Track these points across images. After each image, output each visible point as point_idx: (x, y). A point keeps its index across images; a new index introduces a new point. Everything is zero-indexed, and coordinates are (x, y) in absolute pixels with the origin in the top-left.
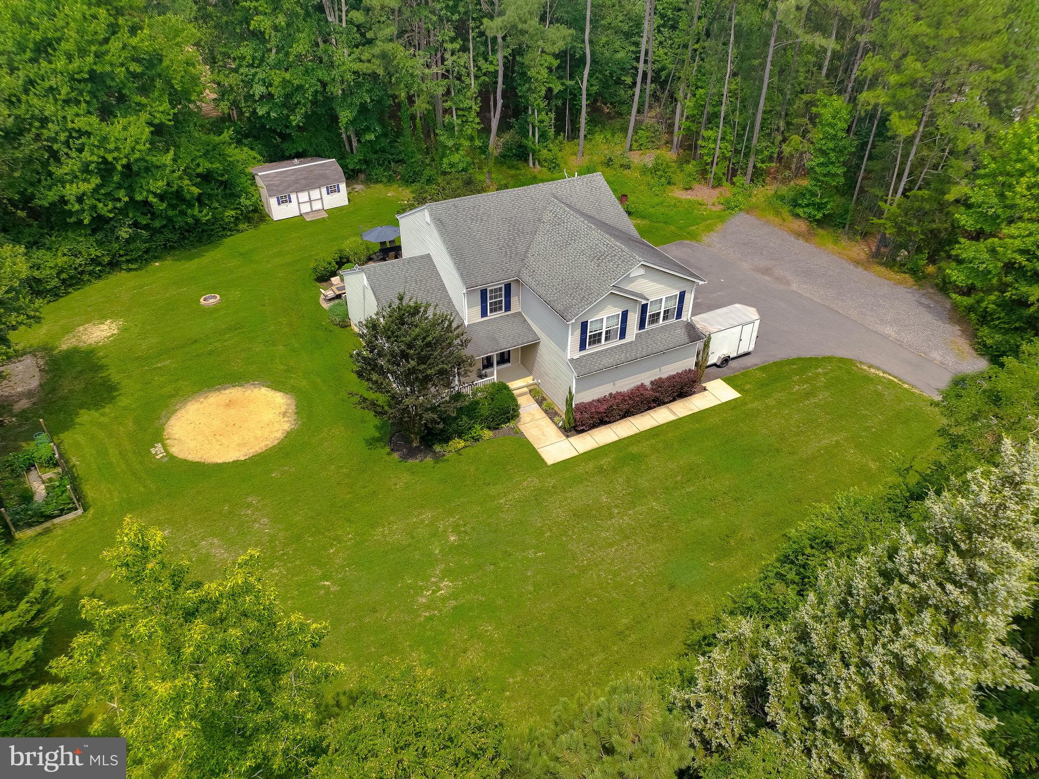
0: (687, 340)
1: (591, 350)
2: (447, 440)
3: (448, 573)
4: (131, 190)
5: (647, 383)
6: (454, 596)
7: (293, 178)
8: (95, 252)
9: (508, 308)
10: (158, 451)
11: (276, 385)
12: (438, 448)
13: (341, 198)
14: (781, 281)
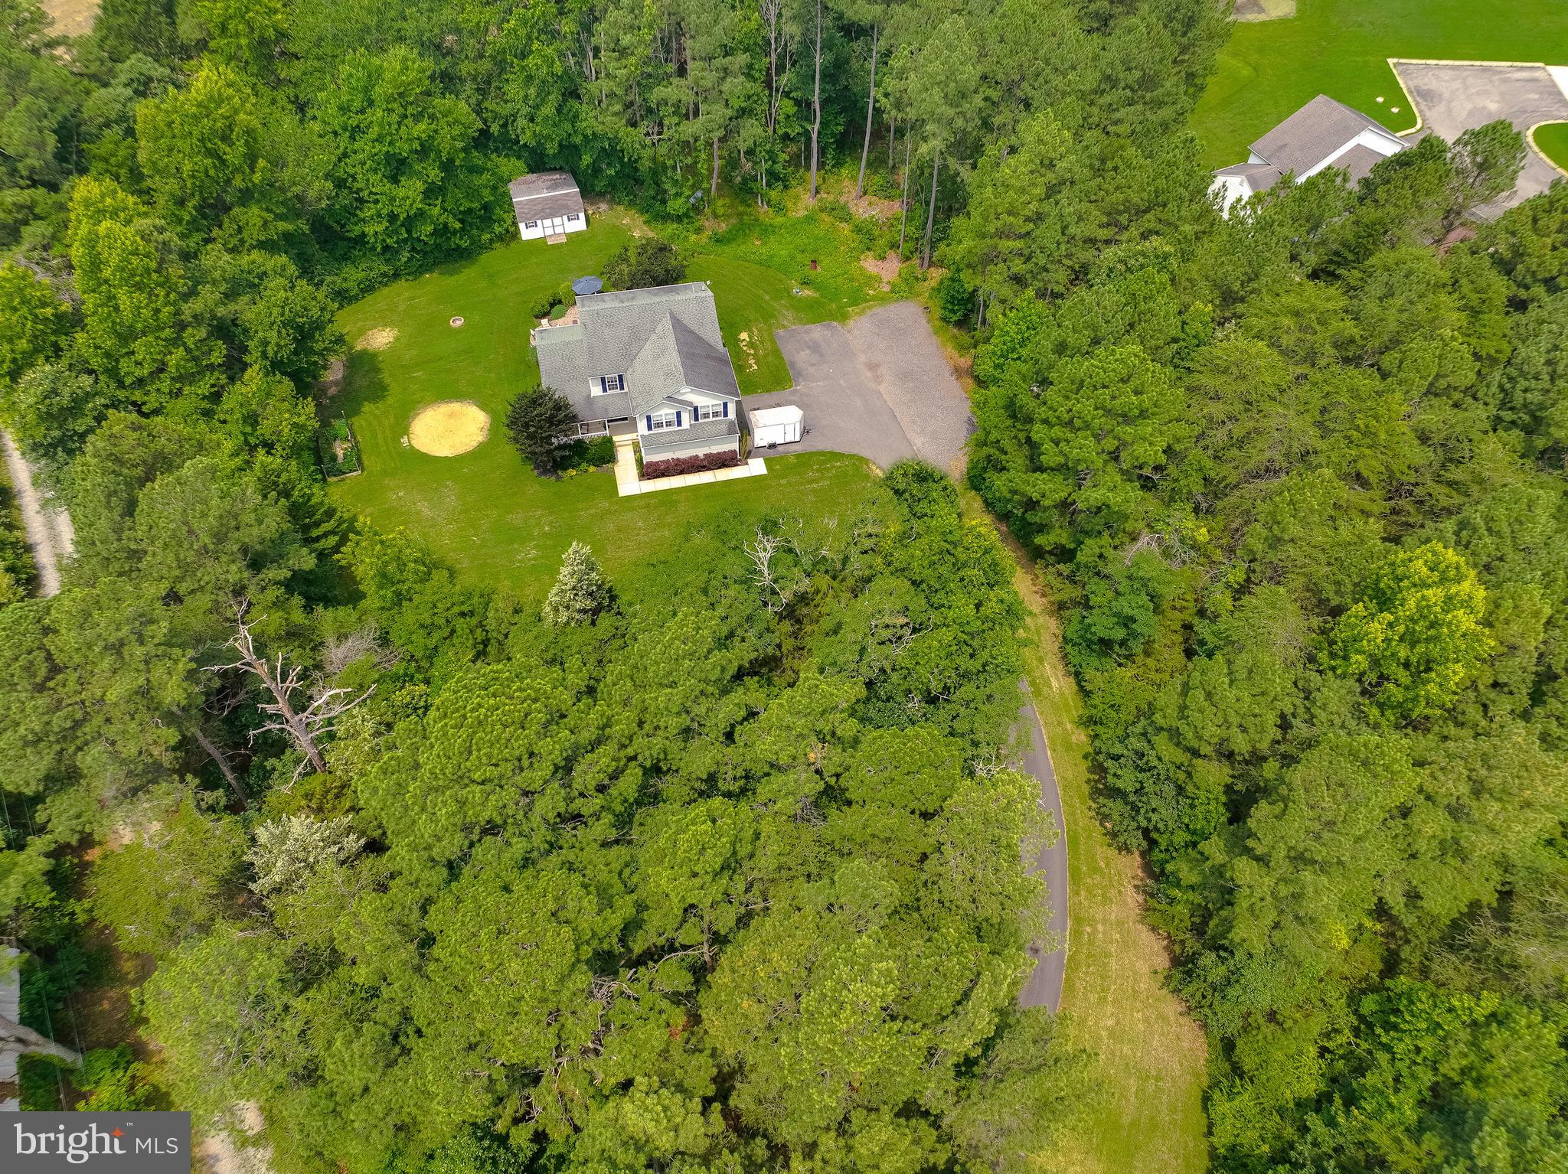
0: (725, 431)
1: (655, 431)
2: (565, 469)
3: (536, 547)
4: (409, 232)
5: (701, 455)
6: (535, 559)
7: (540, 207)
8: (384, 268)
9: (622, 388)
10: (405, 440)
11: (483, 407)
12: (560, 473)
13: (580, 225)
14: (878, 379)
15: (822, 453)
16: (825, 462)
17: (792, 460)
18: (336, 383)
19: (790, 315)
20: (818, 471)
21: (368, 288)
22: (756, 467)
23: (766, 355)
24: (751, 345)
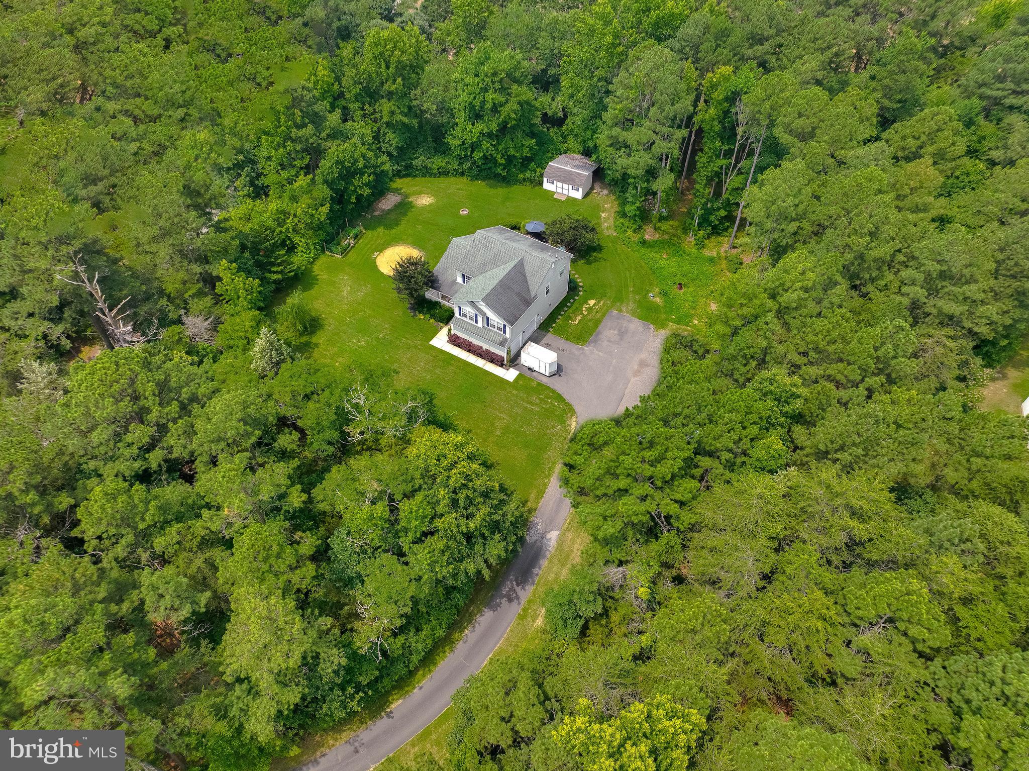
0: (498, 342)
1: (463, 318)
7: (558, 173)
10: (376, 254)
12: (417, 313)
13: (578, 195)
14: (637, 373)
15: (554, 391)
16: (549, 397)
17: (534, 384)
18: (383, 211)
19: (631, 306)
20: (541, 400)
21: (444, 173)
22: (510, 375)
23: (591, 320)
24: (590, 310)
